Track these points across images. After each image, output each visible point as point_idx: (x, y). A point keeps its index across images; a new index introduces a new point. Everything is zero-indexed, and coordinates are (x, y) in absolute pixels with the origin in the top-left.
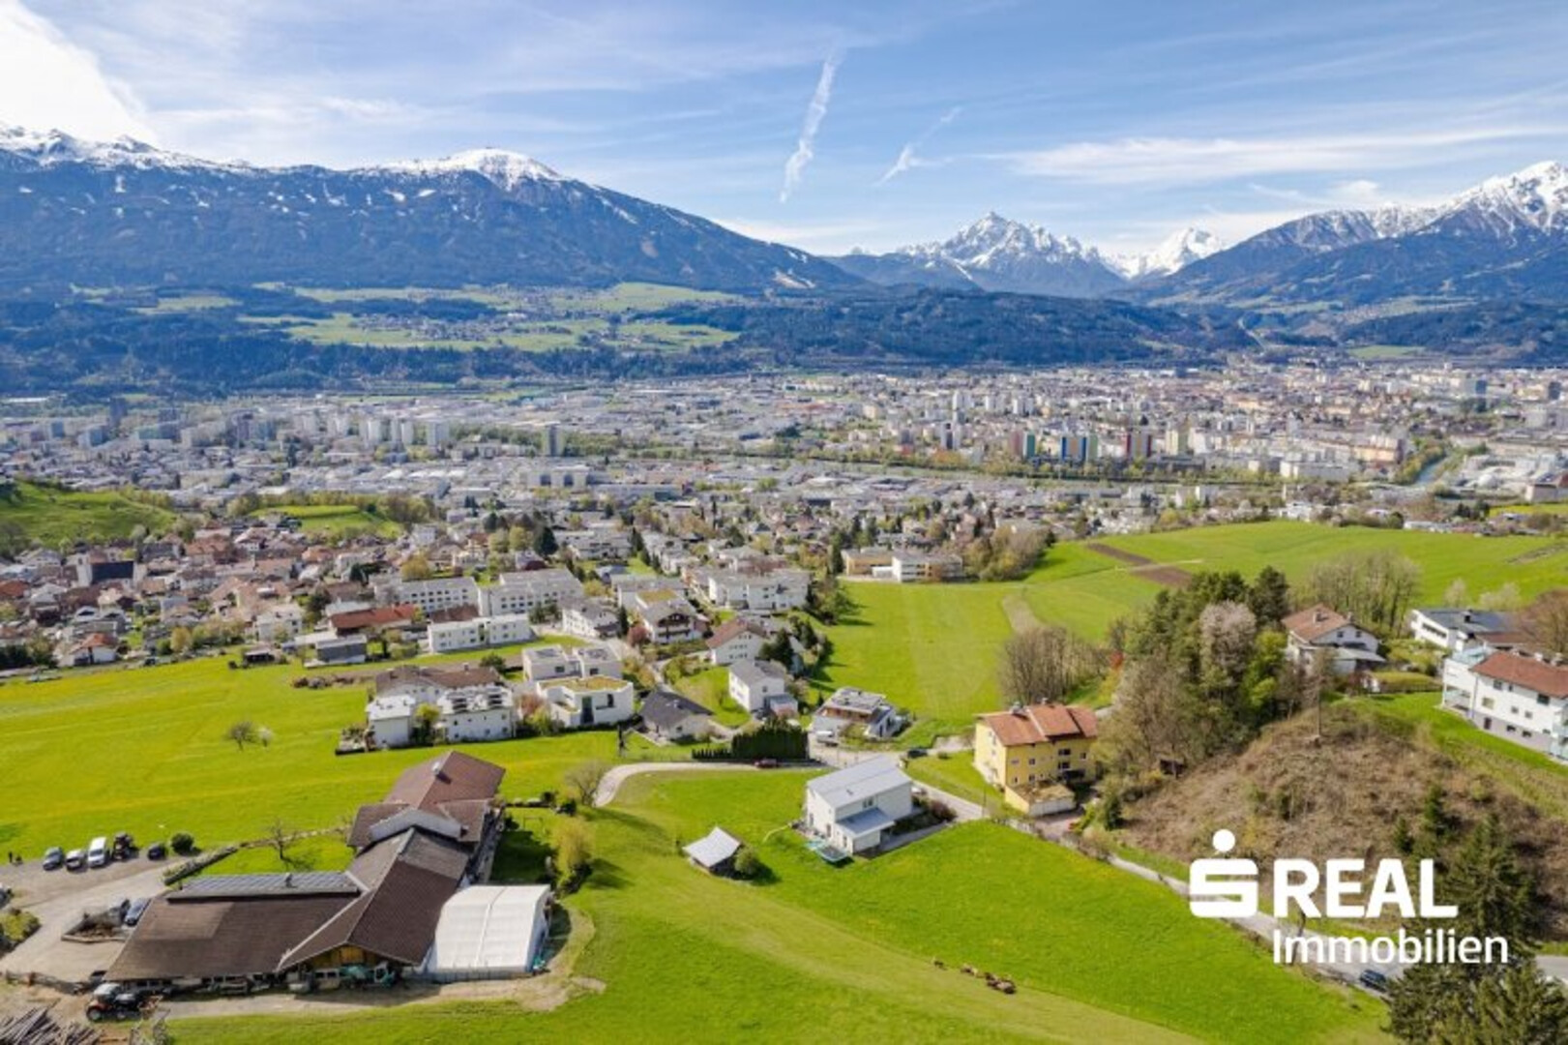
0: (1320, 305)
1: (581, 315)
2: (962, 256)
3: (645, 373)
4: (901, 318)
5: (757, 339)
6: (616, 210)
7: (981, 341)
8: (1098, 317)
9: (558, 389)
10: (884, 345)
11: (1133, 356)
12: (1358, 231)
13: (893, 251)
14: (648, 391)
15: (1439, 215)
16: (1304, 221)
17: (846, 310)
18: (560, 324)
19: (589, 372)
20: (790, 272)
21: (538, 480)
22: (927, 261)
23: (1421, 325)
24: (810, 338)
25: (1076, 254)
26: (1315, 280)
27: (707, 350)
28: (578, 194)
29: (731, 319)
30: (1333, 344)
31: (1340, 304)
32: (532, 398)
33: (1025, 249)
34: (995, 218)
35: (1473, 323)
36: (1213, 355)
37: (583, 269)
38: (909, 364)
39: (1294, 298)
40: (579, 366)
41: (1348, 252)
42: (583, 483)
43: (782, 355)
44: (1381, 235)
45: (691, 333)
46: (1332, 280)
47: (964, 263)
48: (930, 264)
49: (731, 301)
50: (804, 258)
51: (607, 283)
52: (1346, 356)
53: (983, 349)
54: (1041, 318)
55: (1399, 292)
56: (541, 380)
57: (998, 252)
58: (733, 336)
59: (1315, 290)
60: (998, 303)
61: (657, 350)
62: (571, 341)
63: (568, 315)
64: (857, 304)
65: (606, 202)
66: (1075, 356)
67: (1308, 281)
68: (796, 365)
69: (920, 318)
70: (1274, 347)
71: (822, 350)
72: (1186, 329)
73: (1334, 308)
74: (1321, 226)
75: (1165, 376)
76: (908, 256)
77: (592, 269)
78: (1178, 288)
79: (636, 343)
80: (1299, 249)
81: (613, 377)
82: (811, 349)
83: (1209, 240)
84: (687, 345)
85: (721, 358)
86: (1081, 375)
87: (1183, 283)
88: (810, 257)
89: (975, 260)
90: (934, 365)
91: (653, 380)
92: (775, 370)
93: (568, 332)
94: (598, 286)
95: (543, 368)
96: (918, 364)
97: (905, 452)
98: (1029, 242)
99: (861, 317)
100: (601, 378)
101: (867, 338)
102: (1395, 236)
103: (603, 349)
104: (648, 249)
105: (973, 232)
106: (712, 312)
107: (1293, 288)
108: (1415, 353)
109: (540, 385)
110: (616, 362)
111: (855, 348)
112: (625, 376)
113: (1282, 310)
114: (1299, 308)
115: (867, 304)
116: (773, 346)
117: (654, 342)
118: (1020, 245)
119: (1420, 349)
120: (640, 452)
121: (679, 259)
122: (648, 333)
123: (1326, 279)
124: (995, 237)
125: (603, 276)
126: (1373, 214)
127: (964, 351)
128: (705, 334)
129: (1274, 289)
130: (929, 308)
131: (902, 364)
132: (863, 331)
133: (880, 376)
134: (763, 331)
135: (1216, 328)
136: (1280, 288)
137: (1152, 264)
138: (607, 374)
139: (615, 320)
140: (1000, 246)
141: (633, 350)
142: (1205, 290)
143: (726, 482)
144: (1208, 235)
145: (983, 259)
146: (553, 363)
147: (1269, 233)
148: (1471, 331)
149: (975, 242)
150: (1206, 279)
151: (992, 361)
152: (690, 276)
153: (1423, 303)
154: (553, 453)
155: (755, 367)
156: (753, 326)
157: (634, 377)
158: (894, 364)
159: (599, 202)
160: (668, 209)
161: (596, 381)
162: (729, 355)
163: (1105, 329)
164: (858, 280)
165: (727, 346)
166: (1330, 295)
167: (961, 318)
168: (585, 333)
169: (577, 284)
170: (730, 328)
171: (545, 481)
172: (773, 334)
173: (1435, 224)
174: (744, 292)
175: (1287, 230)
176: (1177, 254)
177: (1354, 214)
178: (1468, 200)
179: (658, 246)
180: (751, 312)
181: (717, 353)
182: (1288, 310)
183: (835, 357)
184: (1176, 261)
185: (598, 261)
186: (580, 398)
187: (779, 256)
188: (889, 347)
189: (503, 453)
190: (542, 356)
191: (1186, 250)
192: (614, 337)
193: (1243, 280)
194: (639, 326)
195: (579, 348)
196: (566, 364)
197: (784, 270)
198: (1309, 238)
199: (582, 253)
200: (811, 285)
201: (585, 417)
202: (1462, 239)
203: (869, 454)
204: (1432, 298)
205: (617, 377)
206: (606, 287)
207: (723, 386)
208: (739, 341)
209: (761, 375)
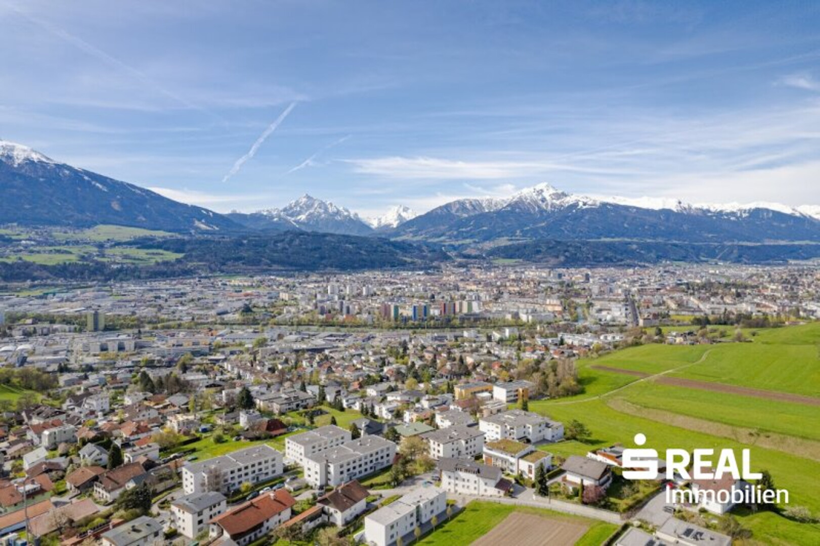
0: (468, 241)
1: (77, 243)
2: (292, 215)
3: (128, 277)
4: (277, 246)
5: (196, 257)
6: (93, 183)
7: (322, 258)
8: (378, 246)
9: (69, 288)
10: (271, 260)
11: (398, 265)
12: (477, 208)
13: (254, 212)
14: (134, 288)
15: (508, 202)
16: (455, 202)
17: (245, 242)
18: (63, 248)
19: (89, 278)
20: (203, 221)
21: (98, 348)
22: (274, 218)
23: (518, 250)
24: (228, 256)
25: (349, 216)
26: (464, 230)
27: (166, 263)
28: (67, 172)
29: (178, 246)
30: (484, 258)
31: (477, 240)
32: (54, 294)
33: (324, 213)
34: (308, 197)
35: (538, 249)
36: (434, 264)
37: (72, 216)
38: (285, 270)
39: (456, 237)
40: (82, 273)
41: (475, 217)
42: (133, 348)
43: (213, 266)
44: (487, 211)
45: (153, 254)
46: (471, 230)
47: (293, 219)
48: (275, 219)
49: (172, 236)
50: (211, 214)
51: (91, 224)
52: (491, 263)
53: (324, 262)
54: (350, 246)
55: (499, 235)
56: (55, 282)
57: (310, 214)
58: (180, 256)
59: (464, 234)
60: (327, 238)
61: (133, 264)
62: (73, 258)
63: (67, 243)
64: (251, 238)
65: (86, 178)
66: (371, 265)
67: (461, 230)
68: (222, 271)
69: (287, 246)
70: (459, 260)
71: (236, 263)
72: (417, 252)
73: (475, 242)
74: (462, 205)
75: (419, 274)
76: (262, 215)
77: (79, 216)
78: (402, 233)
79: (119, 259)
80: (453, 215)
81: (107, 280)
82: (229, 263)
83: (410, 211)
84: (153, 261)
85: (176, 268)
86: (378, 275)
87: (404, 230)
88: (214, 214)
89: (299, 218)
90: (300, 271)
91: (134, 282)
92: (210, 275)
93: (70, 253)
94: (83, 226)
95: (55, 275)
96: (290, 271)
97: (327, 318)
98: (326, 210)
99: (255, 246)
100: (99, 281)
101: (262, 256)
102: (492, 210)
103: (97, 263)
104: (116, 206)
105: (297, 204)
106: (165, 242)
107: (455, 233)
108: (518, 262)
109: (56, 286)
110: (107, 271)
111: (255, 262)
112: (115, 279)
113: (453, 243)
114: (460, 242)
115: (257, 238)
116: (208, 261)
117: (131, 259)
118: (322, 211)
119: (521, 260)
120: (159, 325)
121: (136, 213)
122: (125, 253)
123: (469, 229)
124: (309, 207)
125: (86, 221)
126: (483, 201)
127: (314, 263)
128: (162, 254)
129: (448, 234)
130: (291, 241)
131: (282, 270)
132: (258, 253)
133: (272, 277)
134: (199, 253)
135: (430, 252)
136: (450, 233)
137: (383, 222)
138: (103, 278)
139: (101, 246)
140: (312, 211)
141: (118, 263)
142: (415, 234)
143: (231, 342)
144: (408, 209)
145: (303, 217)
146: (63, 271)
147: (440, 208)
148: (538, 252)
149: (298, 209)
150: (414, 229)
151: (329, 268)
152: (143, 222)
153: (512, 240)
154: (96, 329)
155: (197, 273)
156: (193, 249)
157: (121, 280)
158: (278, 270)
159: (82, 177)
160: (128, 184)
161: (95, 282)
162: (181, 266)
163: (382, 251)
164: (241, 226)
165: (179, 261)
166: (471, 237)
167: (310, 246)
168: (82, 254)
169: (69, 224)
170: (177, 251)
171: (104, 349)
172: (205, 254)
173: (507, 206)
174: (179, 231)
175: (447, 206)
176: (396, 217)
177: (475, 200)
178: (518, 196)
179: (122, 204)
180: (189, 242)
181: (173, 265)
182: (456, 243)
183: (244, 267)
184: (395, 221)
185: (82, 211)
186: (90, 294)
187: (196, 212)
188: (274, 262)
189: (55, 331)
190: (54, 267)
191: (400, 215)
192: (103, 256)
193: (432, 229)
194: (118, 250)
195: (81, 263)
196: (72, 272)
197: (200, 220)
198: (457, 211)
199: (70, 206)
200: (217, 229)
201: (102, 305)
202: (519, 213)
203: (307, 321)
204: (513, 238)
205: (109, 279)
206: (89, 227)
207: (182, 284)
208: (185, 258)
209: (202, 278)
